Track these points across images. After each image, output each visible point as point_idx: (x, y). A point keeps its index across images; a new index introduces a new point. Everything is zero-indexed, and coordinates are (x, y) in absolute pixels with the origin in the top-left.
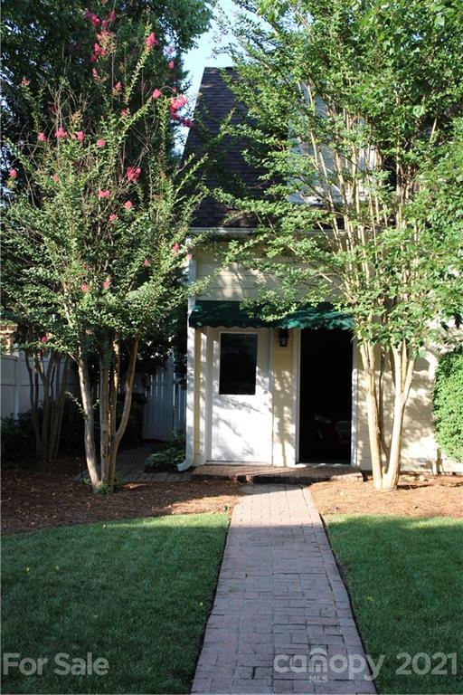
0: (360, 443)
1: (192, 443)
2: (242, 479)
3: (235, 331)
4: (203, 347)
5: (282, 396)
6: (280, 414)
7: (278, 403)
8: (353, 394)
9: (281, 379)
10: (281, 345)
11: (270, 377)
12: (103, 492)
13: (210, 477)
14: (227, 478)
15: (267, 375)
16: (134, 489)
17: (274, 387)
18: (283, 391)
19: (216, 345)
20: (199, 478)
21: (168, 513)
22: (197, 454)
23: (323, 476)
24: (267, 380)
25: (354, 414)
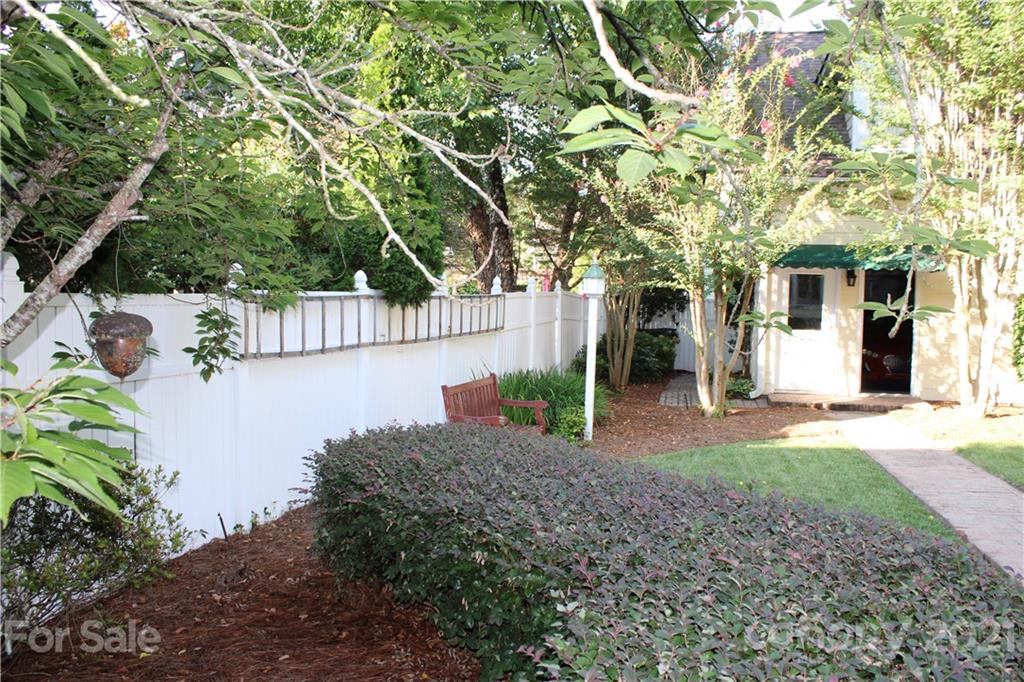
0: (921, 376)
1: (763, 373)
2: (819, 406)
3: (803, 271)
4: (774, 286)
5: (848, 332)
6: (846, 347)
7: (845, 337)
8: (915, 331)
9: (847, 315)
10: (849, 285)
11: (837, 314)
12: (716, 416)
13: (789, 404)
14: (805, 405)
15: (833, 311)
16: (736, 414)
17: (840, 324)
18: (848, 327)
19: (786, 285)
20: (779, 405)
21: (784, 436)
22: (767, 384)
23: (895, 404)
24: (833, 317)
25: (915, 348)
